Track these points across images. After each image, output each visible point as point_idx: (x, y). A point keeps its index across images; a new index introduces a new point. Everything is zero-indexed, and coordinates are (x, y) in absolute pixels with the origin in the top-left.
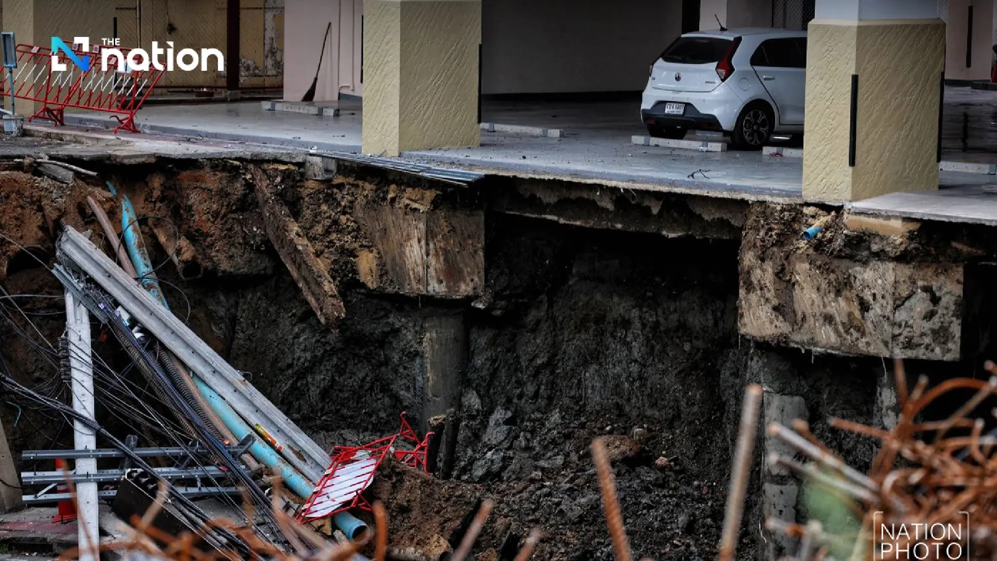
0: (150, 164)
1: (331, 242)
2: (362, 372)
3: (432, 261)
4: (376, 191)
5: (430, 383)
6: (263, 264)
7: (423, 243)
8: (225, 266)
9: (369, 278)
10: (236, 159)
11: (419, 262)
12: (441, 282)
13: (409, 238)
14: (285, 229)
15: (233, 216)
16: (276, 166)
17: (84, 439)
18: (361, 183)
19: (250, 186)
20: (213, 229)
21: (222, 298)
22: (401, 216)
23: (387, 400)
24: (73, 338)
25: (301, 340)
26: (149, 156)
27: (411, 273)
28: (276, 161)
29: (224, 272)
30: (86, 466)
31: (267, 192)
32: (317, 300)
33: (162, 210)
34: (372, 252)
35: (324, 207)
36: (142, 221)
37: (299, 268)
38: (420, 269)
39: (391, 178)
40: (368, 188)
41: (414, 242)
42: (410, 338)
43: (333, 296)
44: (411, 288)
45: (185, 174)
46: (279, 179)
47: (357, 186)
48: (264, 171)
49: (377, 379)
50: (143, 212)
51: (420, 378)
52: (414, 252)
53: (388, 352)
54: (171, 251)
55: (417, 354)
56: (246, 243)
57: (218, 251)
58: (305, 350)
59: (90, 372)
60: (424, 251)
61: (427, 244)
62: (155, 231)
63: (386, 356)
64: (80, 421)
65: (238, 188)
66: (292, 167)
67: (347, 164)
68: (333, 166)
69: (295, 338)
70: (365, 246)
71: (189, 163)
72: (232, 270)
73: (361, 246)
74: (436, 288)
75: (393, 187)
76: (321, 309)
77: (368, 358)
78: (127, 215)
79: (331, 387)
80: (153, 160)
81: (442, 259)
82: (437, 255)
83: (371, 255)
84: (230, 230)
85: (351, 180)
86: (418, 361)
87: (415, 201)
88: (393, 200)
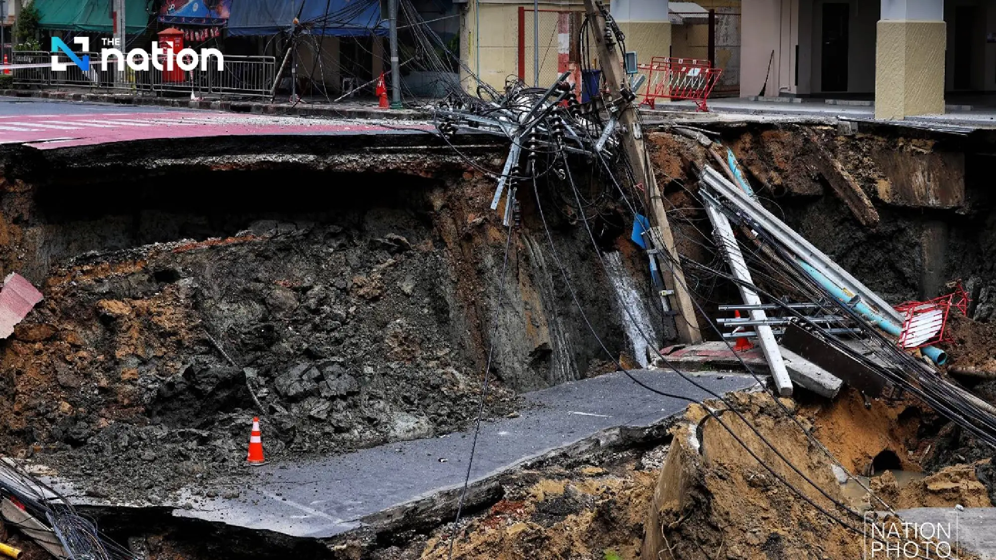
0: (743, 127)
1: (860, 174)
2: (879, 256)
3: (932, 185)
4: (888, 142)
5: (927, 262)
6: (818, 188)
7: (926, 173)
8: (796, 190)
9: (886, 196)
10: (796, 123)
11: (922, 185)
12: (936, 198)
13: (915, 170)
14: (833, 167)
15: (799, 158)
16: (820, 127)
17: (752, 298)
18: (876, 138)
19: (807, 140)
20: (788, 167)
21: (791, 211)
22: (908, 157)
23: (892, 274)
24: (723, 234)
25: (840, 236)
26: (743, 122)
27: (916, 193)
28: (821, 124)
29: (796, 193)
30: (759, 315)
31: (819, 143)
32: (859, 210)
33: (753, 155)
34: (886, 180)
35: (851, 153)
36: (740, 161)
37: (845, 190)
38: (923, 190)
39: (900, 133)
40: (881, 141)
41: (919, 174)
42: (911, 234)
43: (871, 208)
44: (917, 202)
45: (766, 133)
46: (823, 135)
47: (873, 139)
48: (814, 130)
49: (886, 260)
50: (740, 157)
51: (919, 260)
52: (919, 179)
53: (894, 243)
54: (765, 181)
55: (917, 244)
56: (809, 176)
57: (791, 181)
58: (842, 243)
59: (741, 255)
60: (926, 179)
61: (929, 175)
62: (749, 168)
63: (893, 246)
64: (745, 286)
65: (800, 142)
66: (830, 128)
67: (865, 125)
68: (856, 128)
69: (836, 235)
70: (882, 177)
71: (769, 126)
72: (801, 192)
73: (879, 176)
74: (933, 202)
75: (901, 139)
76: (863, 216)
77: (880, 248)
78: (732, 159)
79: (857, 266)
80: (745, 124)
81: (938, 183)
82: (934, 181)
83: (886, 182)
84: (798, 167)
85: (869, 135)
86: (917, 248)
87: (920, 147)
88: (902, 147)
